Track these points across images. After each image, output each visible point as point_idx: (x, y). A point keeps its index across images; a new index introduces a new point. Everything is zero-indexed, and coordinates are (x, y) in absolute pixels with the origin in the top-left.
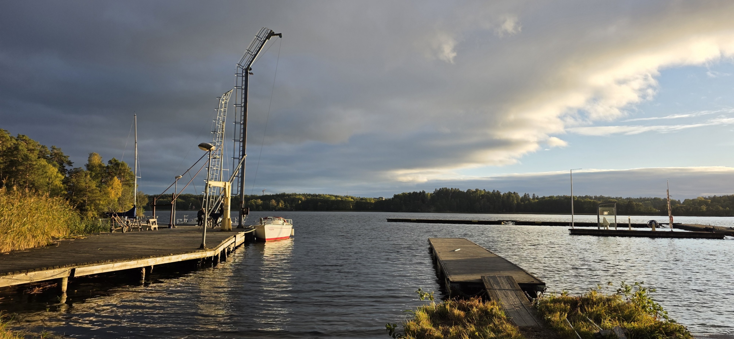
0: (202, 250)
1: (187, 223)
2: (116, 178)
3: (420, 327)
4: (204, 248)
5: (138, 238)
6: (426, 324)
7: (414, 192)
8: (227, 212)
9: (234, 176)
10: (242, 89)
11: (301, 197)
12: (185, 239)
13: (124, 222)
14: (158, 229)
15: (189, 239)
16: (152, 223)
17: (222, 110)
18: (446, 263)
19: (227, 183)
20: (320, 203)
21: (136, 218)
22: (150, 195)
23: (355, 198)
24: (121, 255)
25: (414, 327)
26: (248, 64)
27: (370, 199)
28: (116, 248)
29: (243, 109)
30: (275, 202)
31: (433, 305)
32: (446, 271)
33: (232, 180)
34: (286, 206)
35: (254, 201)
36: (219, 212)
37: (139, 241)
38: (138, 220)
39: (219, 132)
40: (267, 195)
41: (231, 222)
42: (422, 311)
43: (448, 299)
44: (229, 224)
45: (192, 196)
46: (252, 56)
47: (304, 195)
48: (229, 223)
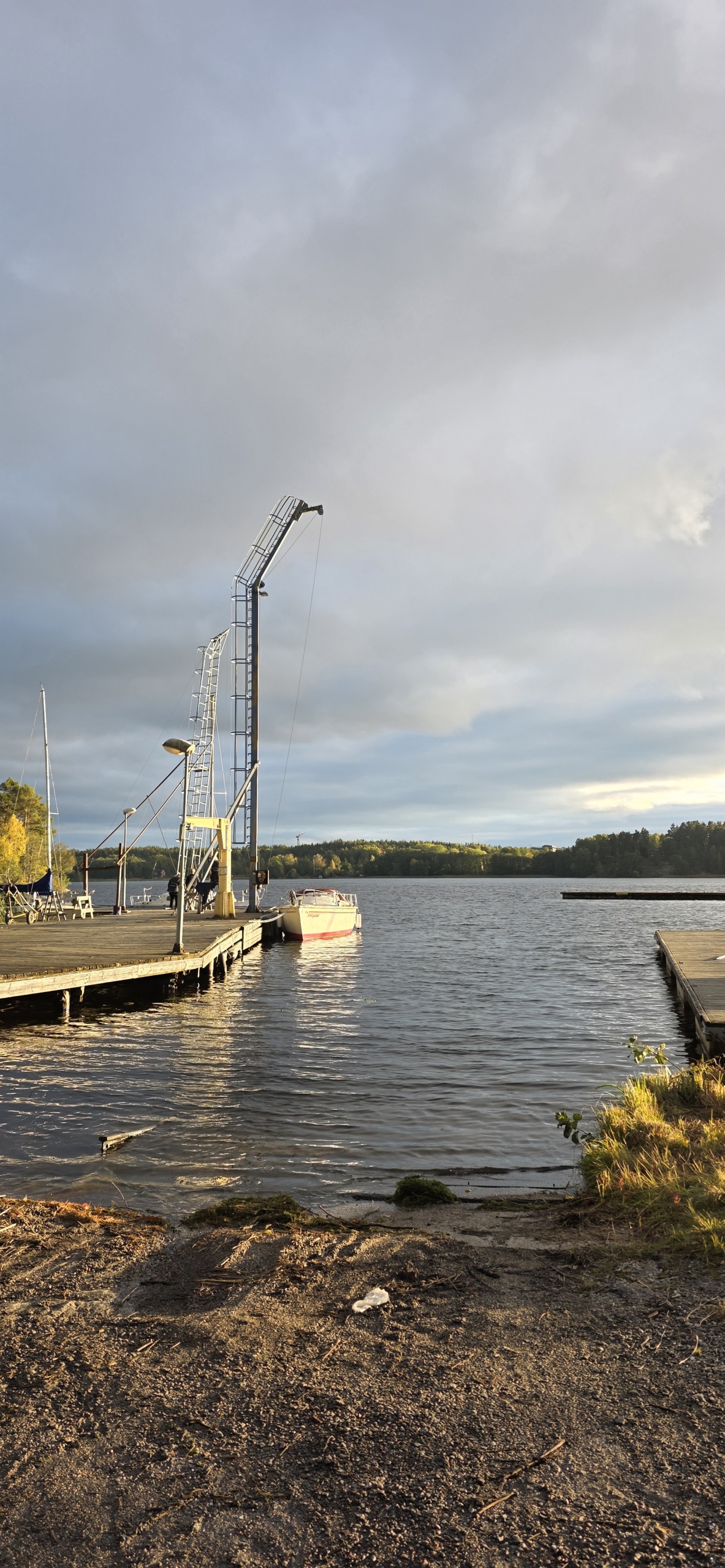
0: (176, 957)
1: (150, 905)
2: (14, 817)
3: (634, 1119)
4: (181, 952)
5: (57, 933)
6: (647, 1113)
7: (623, 832)
8: (225, 880)
9: (237, 806)
10: (247, 627)
11: (375, 848)
12: (145, 935)
13: (31, 904)
14: (94, 916)
15: (151, 935)
16: (83, 906)
17: (210, 672)
18: (695, 984)
19: (223, 819)
20: (414, 861)
21: (51, 894)
22: (80, 850)
23: (490, 848)
24: (25, 965)
25: (621, 1121)
26: (257, 574)
27: (523, 851)
28: (15, 952)
29: (250, 667)
30: (322, 860)
31: (666, 1074)
32: (695, 1000)
33: (233, 815)
34: (345, 867)
35: (281, 858)
36: (209, 881)
37: (57, 939)
38: (55, 899)
39: (204, 718)
40: (306, 845)
41: (235, 900)
42: (639, 1085)
43: (700, 1062)
44: (229, 904)
45: (158, 851)
46: (263, 557)
47: (380, 843)
48: (229, 902)
